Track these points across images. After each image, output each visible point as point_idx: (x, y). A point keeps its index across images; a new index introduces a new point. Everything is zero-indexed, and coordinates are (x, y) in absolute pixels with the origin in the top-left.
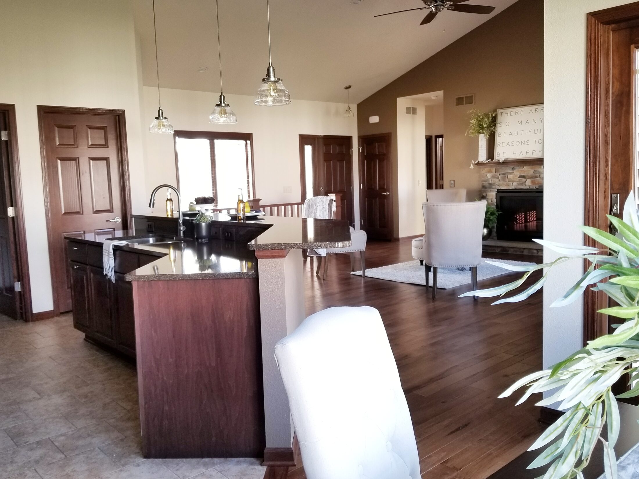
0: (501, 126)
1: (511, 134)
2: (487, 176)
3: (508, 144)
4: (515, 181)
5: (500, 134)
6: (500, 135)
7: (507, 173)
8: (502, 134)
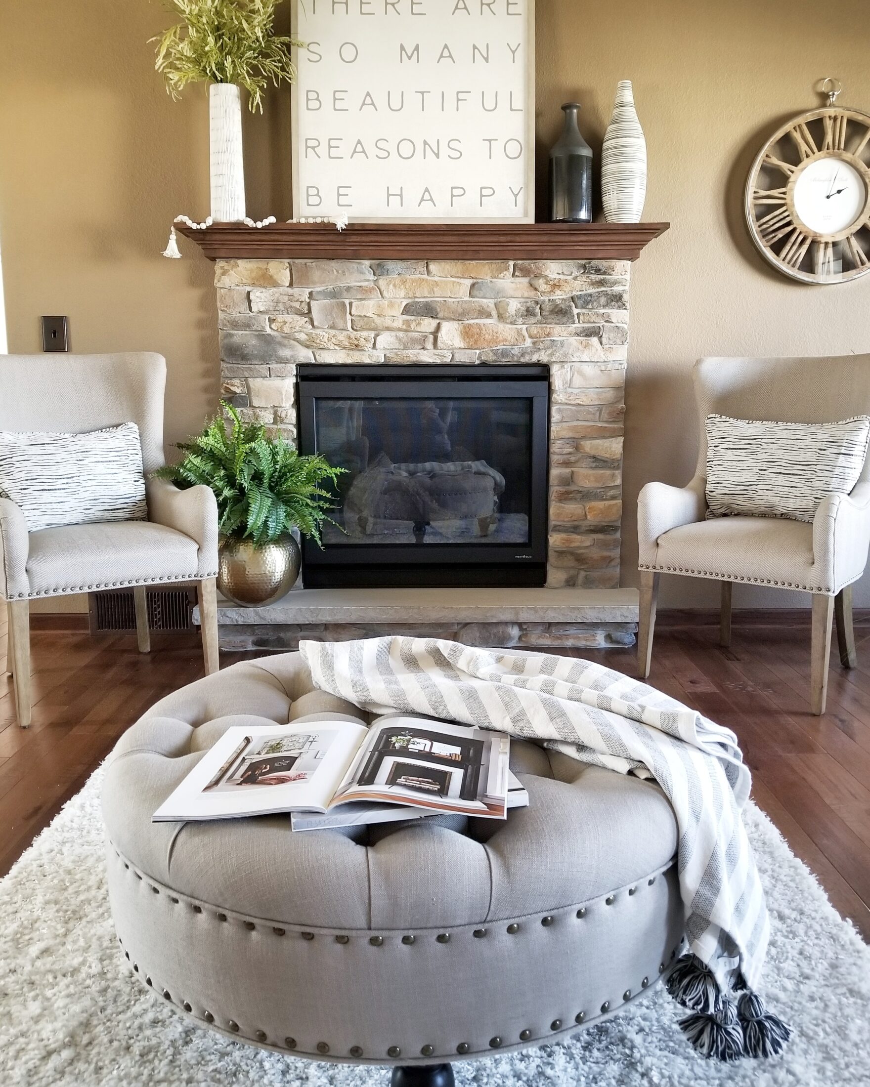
0: (317, 58)
1: (368, 100)
2: (250, 301)
3: (359, 148)
4: (388, 329)
5: (312, 96)
6: (314, 104)
7: (348, 289)
8: (327, 98)
